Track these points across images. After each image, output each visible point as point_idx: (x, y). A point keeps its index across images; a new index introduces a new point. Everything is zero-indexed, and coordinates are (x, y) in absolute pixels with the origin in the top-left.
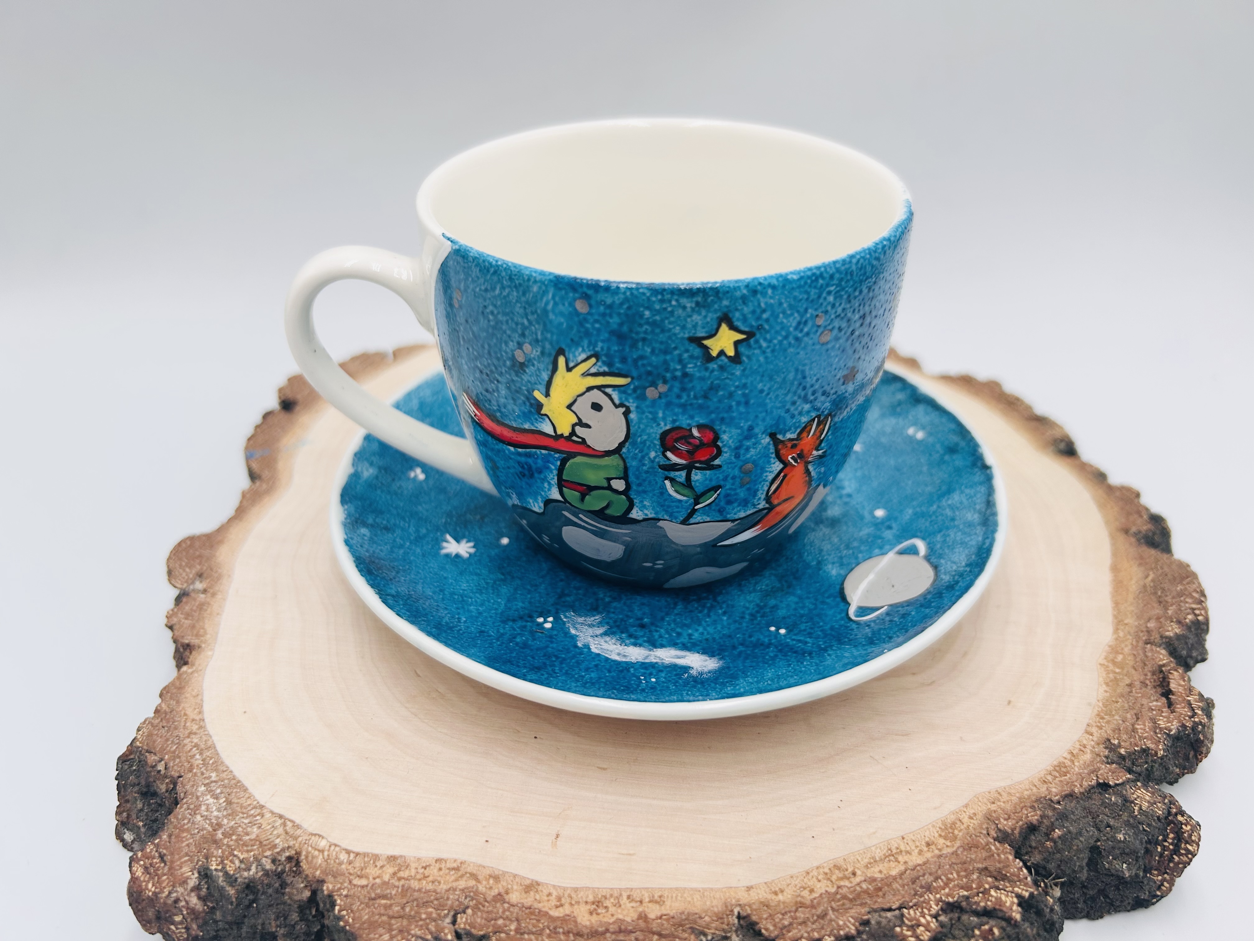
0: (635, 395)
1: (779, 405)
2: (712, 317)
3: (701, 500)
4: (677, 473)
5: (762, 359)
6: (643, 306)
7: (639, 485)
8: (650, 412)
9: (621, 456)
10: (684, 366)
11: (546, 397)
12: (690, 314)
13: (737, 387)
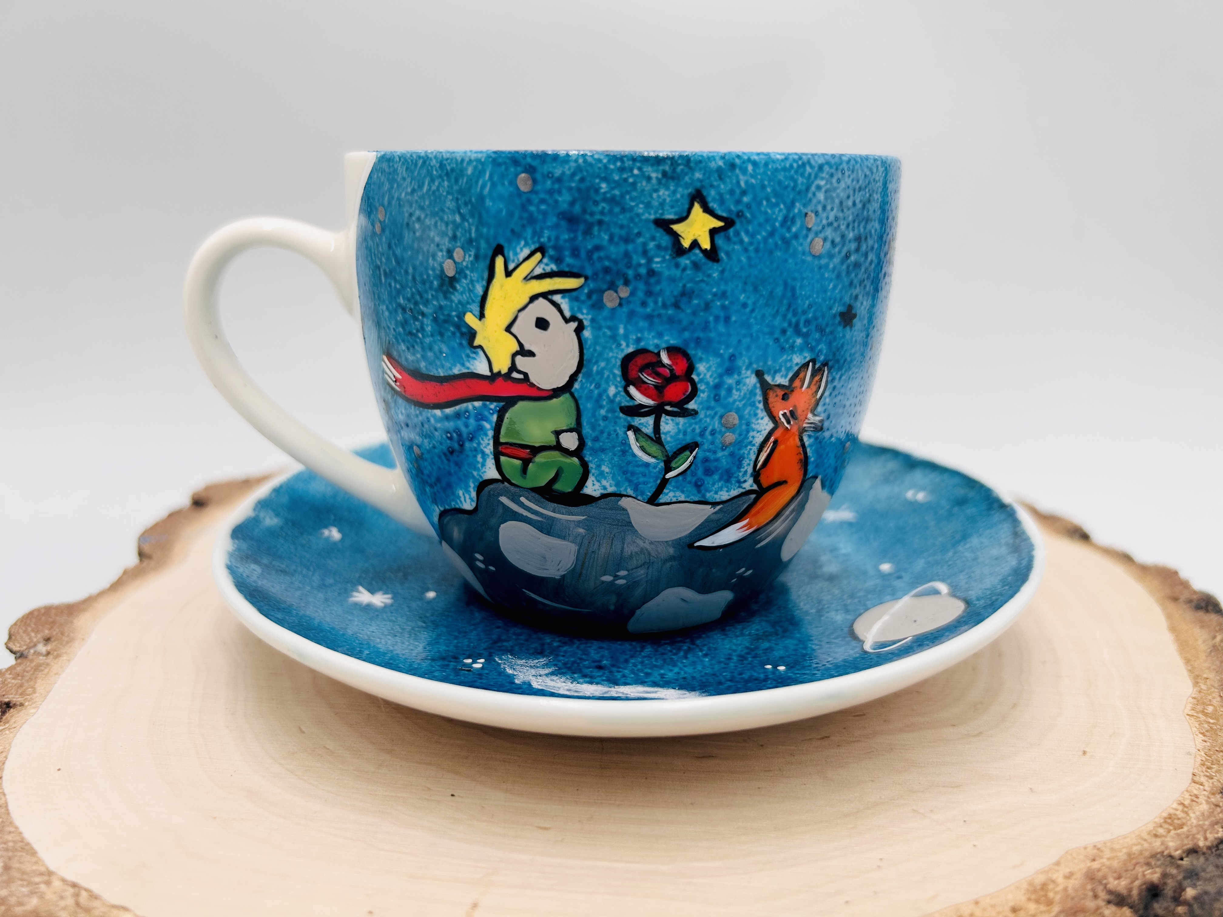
0: (589, 303)
1: (766, 330)
2: (683, 192)
3: (673, 465)
4: (643, 420)
5: (743, 259)
6: (598, 176)
7: (596, 439)
8: (609, 328)
9: (572, 395)
10: (650, 260)
11: (480, 319)
12: (656, 187)
13: (715, 295)
